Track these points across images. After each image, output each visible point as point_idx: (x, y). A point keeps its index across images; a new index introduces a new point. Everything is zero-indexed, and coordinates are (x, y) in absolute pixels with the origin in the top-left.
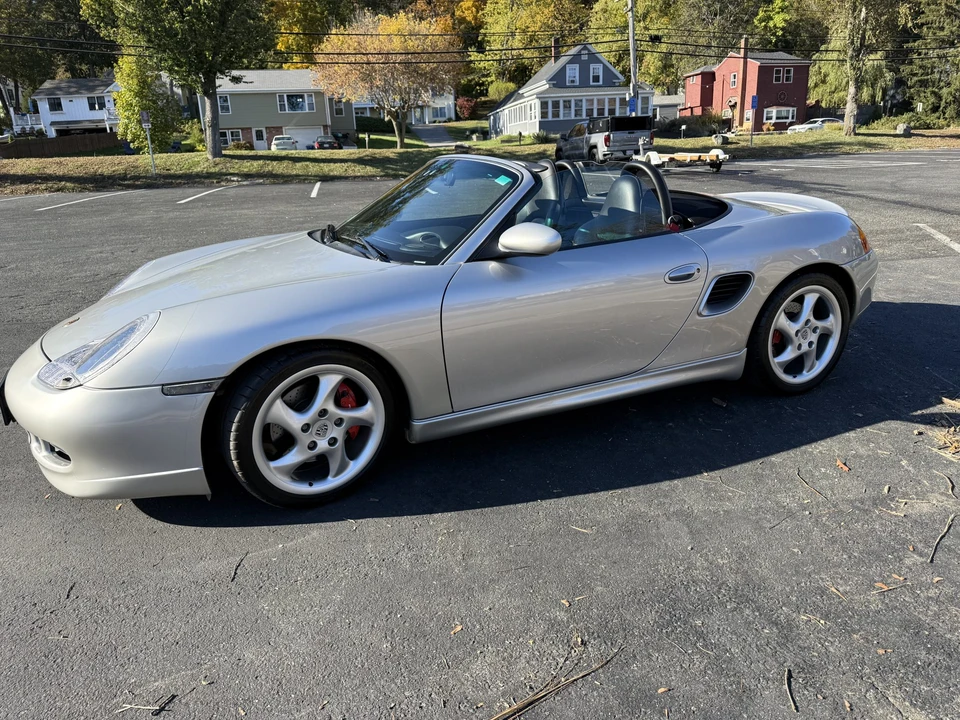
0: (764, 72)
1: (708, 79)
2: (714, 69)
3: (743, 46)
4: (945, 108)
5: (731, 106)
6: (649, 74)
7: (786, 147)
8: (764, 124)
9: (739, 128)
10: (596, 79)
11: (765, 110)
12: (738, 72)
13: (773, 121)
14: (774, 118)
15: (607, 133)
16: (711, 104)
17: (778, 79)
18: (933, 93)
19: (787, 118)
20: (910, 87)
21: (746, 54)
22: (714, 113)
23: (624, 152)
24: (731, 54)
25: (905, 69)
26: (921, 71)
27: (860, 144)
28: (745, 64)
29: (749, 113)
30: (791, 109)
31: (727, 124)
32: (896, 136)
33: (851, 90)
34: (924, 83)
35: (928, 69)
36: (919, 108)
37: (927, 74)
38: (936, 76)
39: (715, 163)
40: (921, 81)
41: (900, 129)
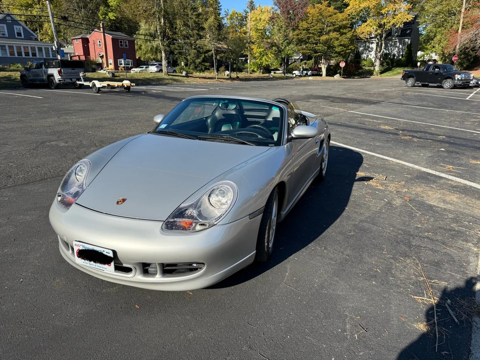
0: (114, 41)
1: (86, 42)
2: (88, 36)
3: (101, 26)
4: (190, 65)
5: (101, 57)
6: (48, 35)
7: (141, 80)
8: (119, 67)
9: (107, 68)
10: (19, 34)
11: (118, 60)
12: (101, 39)
13: (123, 65)
14: (123, 64)
15: (59, 69)
16: (89, 55)
17: (121, 45)
18: (185, 58)
19: (129, 65)
20: (176, 55)
21: (103, 30)
22: (92, 59)
23: (71, 79)
24: (96, 30)
25: (172, 47)
26: (178, 48)
27: (171, 79)
28: (104, 36)
29: (111, 61)
30: (130, 61)
31: (100, 66)
32: (183, 76)
33: (163, 55)
34: (180, 53)
35: (181, 48)
36: (183, 64)
37: (181, 50)
38: (184, 51)
39: (128, 88)
40: (179, 52)
41: (184, 73)
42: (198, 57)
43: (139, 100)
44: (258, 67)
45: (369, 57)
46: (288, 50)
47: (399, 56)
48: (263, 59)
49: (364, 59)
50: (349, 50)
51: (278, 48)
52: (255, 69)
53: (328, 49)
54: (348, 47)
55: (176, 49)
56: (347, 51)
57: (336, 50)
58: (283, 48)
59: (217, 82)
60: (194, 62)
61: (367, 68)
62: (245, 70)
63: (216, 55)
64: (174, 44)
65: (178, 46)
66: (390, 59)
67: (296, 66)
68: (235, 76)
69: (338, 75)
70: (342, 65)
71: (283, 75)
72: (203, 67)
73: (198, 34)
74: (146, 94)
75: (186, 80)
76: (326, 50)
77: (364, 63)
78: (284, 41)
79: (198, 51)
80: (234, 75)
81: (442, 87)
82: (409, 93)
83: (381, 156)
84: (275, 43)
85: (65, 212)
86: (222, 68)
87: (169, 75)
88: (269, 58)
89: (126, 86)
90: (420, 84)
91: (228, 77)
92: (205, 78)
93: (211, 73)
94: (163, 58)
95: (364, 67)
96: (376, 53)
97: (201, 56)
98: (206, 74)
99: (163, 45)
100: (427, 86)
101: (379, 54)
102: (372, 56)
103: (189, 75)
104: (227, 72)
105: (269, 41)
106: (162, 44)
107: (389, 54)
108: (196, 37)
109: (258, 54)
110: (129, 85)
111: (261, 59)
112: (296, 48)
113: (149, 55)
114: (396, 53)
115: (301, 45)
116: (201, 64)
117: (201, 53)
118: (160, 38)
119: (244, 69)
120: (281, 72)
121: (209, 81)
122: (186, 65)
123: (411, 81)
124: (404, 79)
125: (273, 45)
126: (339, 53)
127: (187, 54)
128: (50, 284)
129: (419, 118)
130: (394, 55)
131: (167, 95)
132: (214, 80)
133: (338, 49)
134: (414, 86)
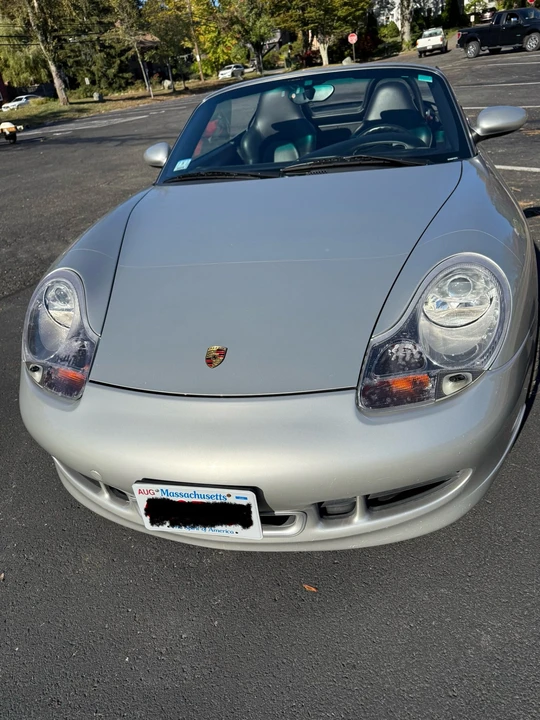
4: (100, 81)
18: (88, 70)
20: (71, 67)
26: (72, 54)
27: (77, 110)
32: (95, 102)
33: (53, 68)
34: (78, 63)
35: (76, 52)
36: (87, 81)
37: (77, 57)
38: (83, 57)
39: (12, 135)
40: (76, 62)
41: (96, 97)
42: (110, 66)
43: (40, 152)
44: (212, 68)
45: (390, 19)
46: (261, 27)
47: (437, 10)
48: (219, 50)
49: (382, 25)
50: (359, 10)
51: (243, 26)
52: (209, 72)
53: (325, 15)
54: (357, 5)
55: (69, 57)
56: (358, 13)
57: (340, 13)
58: (250, 24)
59: (154, 103)
60: (105, 75)
61: (390, 40)
62: (193, 75)
63: (142, 54)
64: (62, 48)
65: (72, 51)
66: (424, 18)
67: (273, 56)
68: (182, 88)
69: (348, 59)
70: (353, 39)
71: (259, 73)
72: (123, 82)
73: (100, 23)
74: (47, 141)
75: (102, 108)
76: (322, 17)
77: (385, 31)
78: (250, 12)
79: (108, 54)
80: (180, 85)
81: (524, 50)
82: (478, 67)
83: (525, 169)
84: (236, 17)
85: (73, 409)
86: (156, 78)
87: (71, 104)
88: (229, 48)
89: (8, 133)
90: (487, 51)
91: (171, 91)
92: (132, 99)
93: (138, 89)
94: (54, 74)
95: (384, 39)
96: (402, 10)
97: (114, 63)
98: (130, 92)
99: (49, 50)
100: (498, 52)
101: (407, 12)
102: (395, 18)
103: (105, 98)
104: (167, 83)
105: (225, 15)
106: (45, 48)
107: (422, 9)
108: (97, 28)
109: (208, 45)
110: (14, 130)
111: (215, 52)
112: (272, 22)
113: (25, 75)
114: (432, 6)
115: (279, 15)
116: (119, 77)
117: (114, 57)
118: (40, 37)
119: (192, 73)
120: (251, 69)
121: (141, 103)
122: (93, 82)
123: (472, 48)
124: (461, 46)
125: (233, 21)
126: (344, 20)
127: (90, 63)
128: (74, 571)
129: (527, 100)
130: (430, 10)
131: (85, 137)
132: (149, 100)
133: (341, 13)
134: (478, 55)
